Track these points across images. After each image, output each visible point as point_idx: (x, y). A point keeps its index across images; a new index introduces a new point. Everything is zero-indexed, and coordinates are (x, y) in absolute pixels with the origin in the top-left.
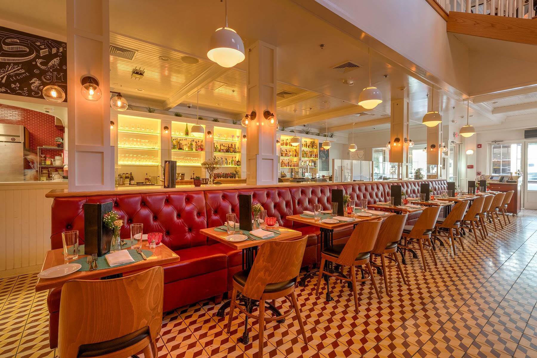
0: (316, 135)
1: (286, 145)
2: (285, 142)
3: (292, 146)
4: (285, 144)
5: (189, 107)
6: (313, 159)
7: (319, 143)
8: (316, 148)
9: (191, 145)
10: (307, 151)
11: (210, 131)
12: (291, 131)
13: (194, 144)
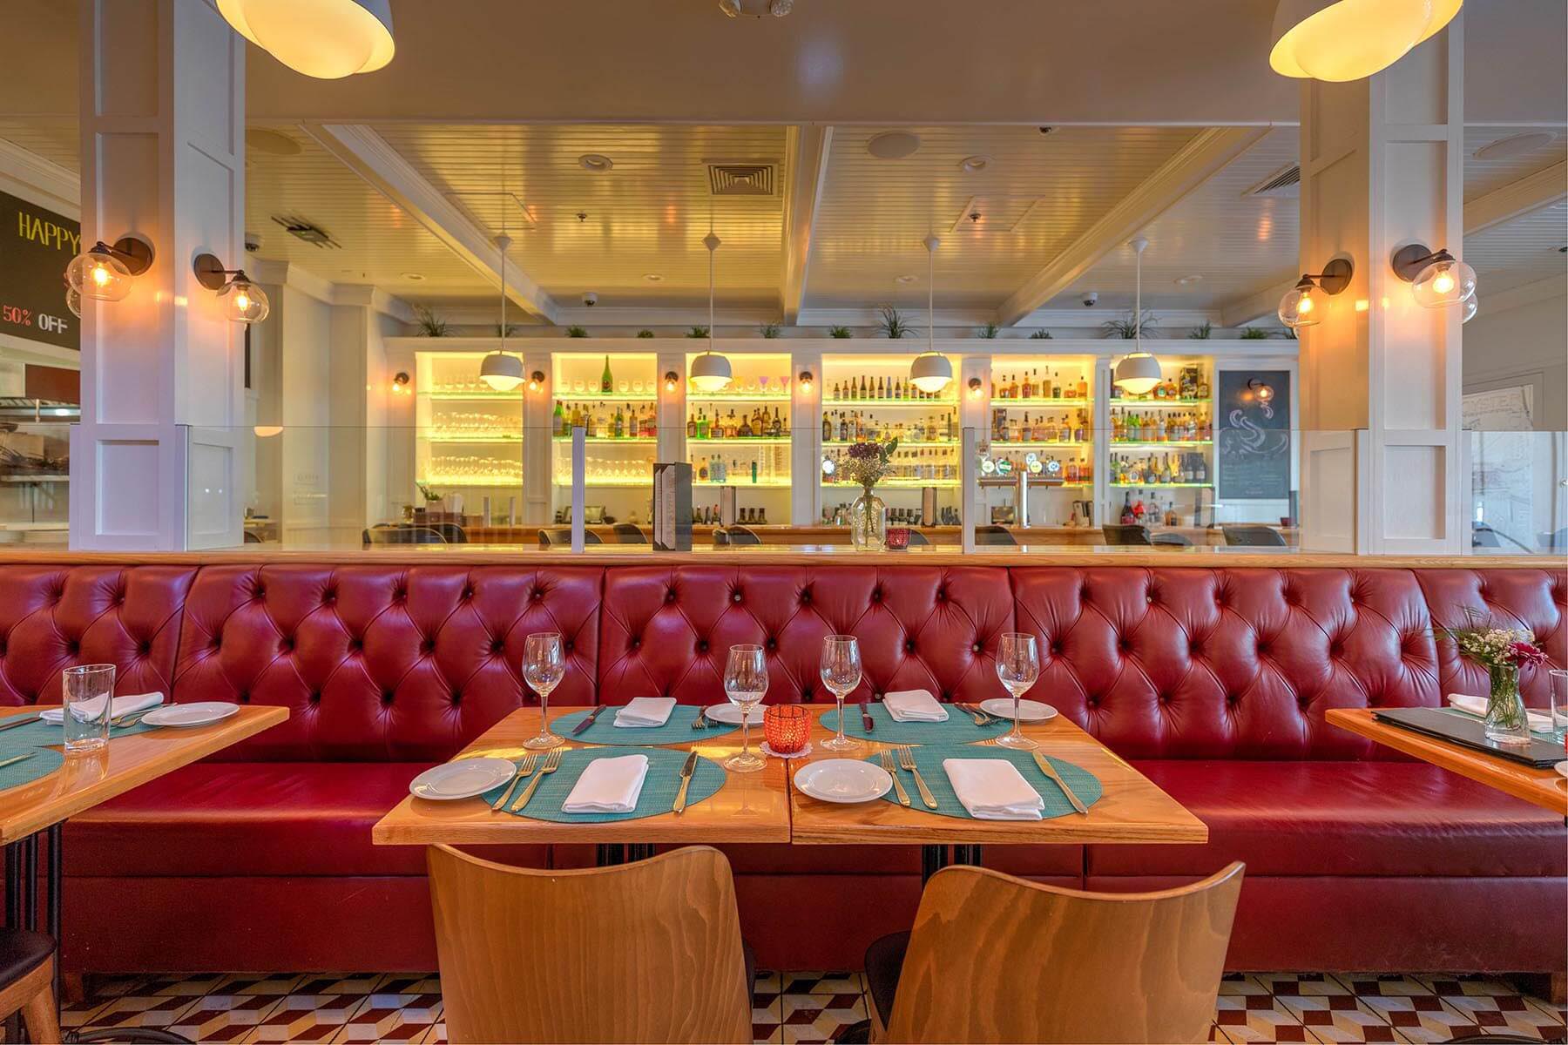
0: (1196, 337)
1: (1026, 395)
2: (1020, 382)
3: (1056, 395)
4: (1020, 391)
5: (589, 303)
6: (1195, 447)
7: (1221, 372)
8: (1207, 397)
9: (619, 418)
10: (1146, 413)
11: (675, 370)
12: (1035, 337)
13: (627, 415)
